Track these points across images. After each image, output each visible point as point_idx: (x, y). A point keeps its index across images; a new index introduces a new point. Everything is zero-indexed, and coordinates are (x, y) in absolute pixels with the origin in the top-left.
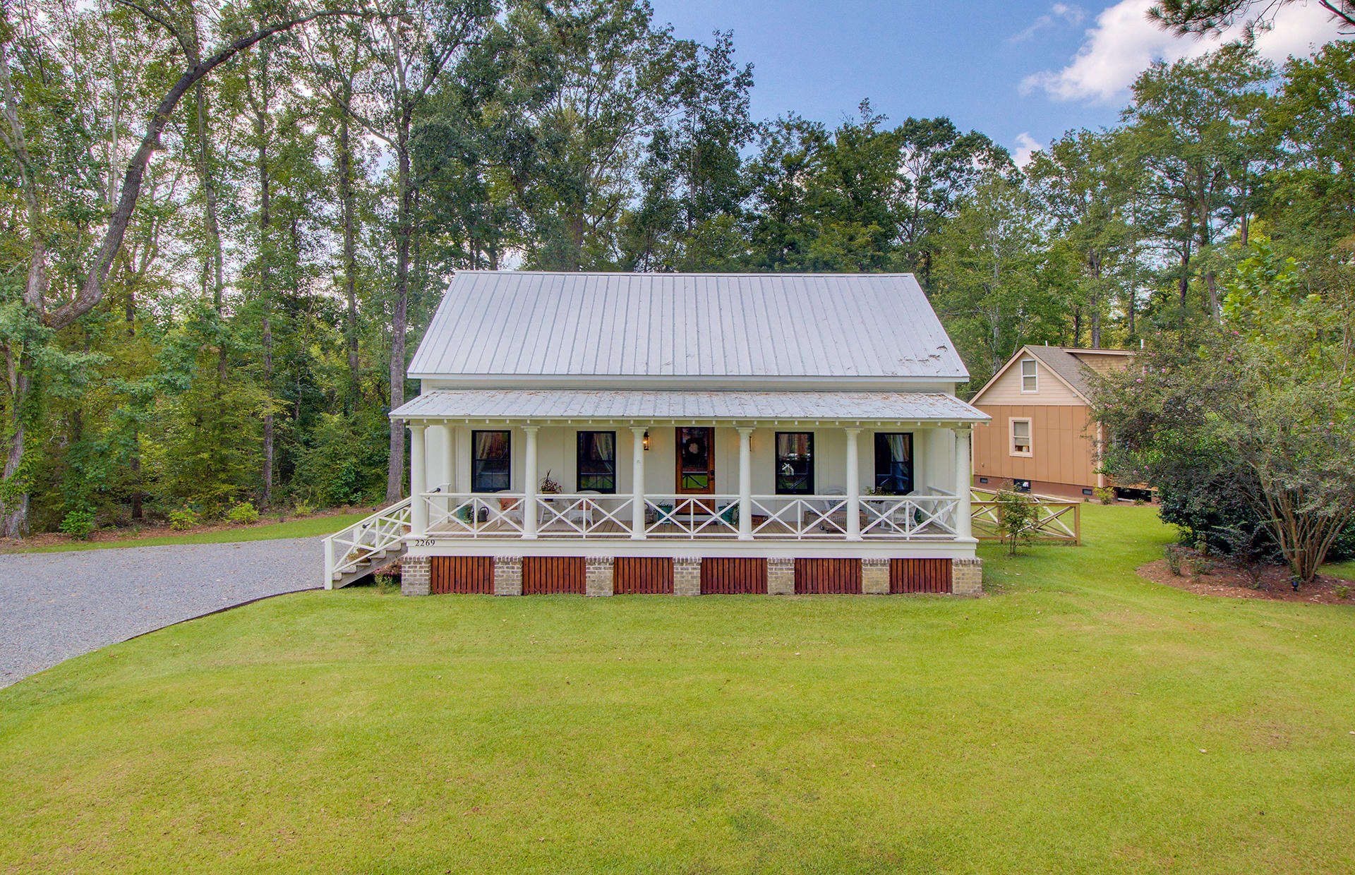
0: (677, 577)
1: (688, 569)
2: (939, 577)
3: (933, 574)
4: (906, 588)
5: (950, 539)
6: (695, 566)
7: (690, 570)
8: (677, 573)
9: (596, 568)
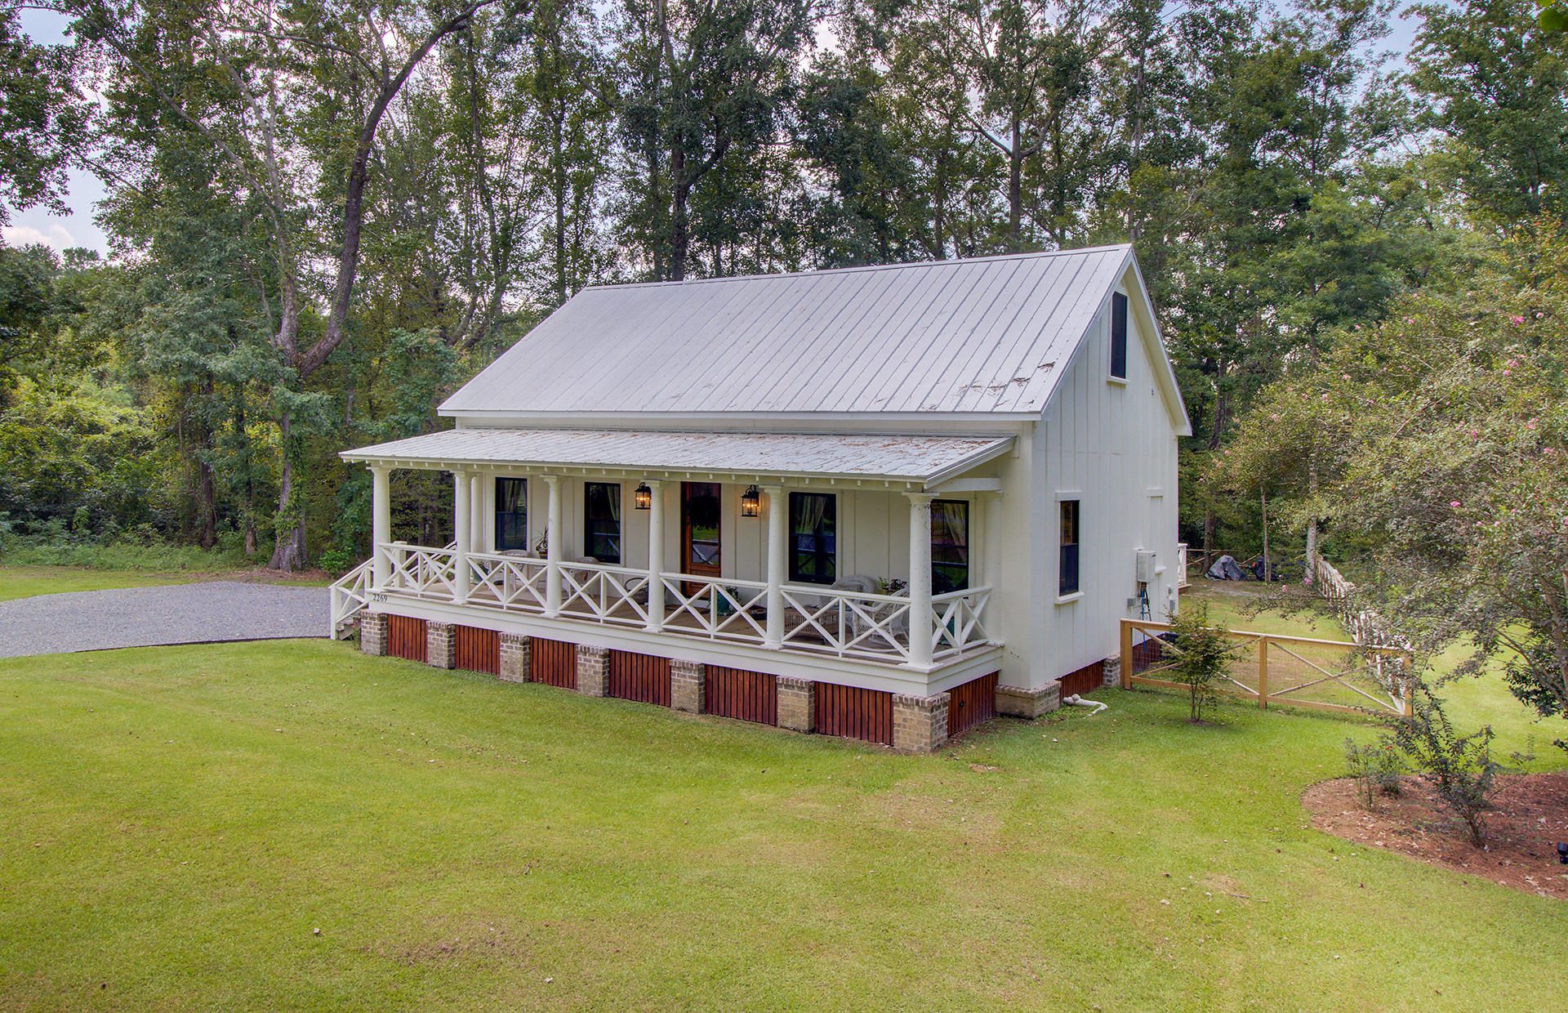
0: (580, 670)
1: (590, 661)
2: (880, 718)
3: (872, 714)
4: (836, 729)
5: (897, 663)
6: (597, 658)
7: (593, 663)
8: (581, 664)
9: (509, 647)
